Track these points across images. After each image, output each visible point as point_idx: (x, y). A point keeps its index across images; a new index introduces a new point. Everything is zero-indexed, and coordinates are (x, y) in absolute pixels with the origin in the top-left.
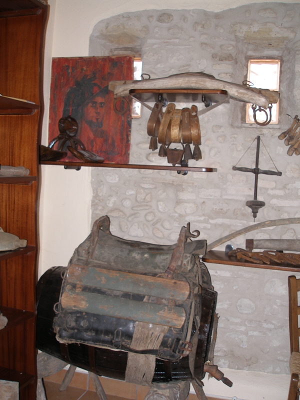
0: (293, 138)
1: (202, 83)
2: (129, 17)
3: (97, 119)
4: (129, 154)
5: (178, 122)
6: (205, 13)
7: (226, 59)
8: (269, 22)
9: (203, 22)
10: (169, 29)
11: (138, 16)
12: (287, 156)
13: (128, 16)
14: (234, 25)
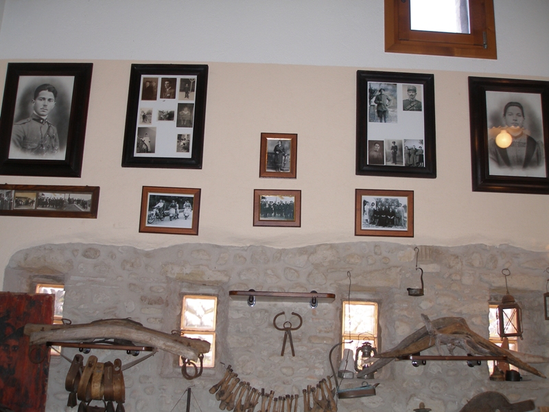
0: (224, 393)
1: (127, 334)
2: (52, 249)
3: (9, 365)
4: (44, 408)
5: (100, 378)
6: (135, 251)
7: (155, 303)
8: (202, 265)
9: (133, 261)
10: (95, 266)
11: (62, 248)
12: (220, 410)
13: (50, 248)
14: (165, 265)
